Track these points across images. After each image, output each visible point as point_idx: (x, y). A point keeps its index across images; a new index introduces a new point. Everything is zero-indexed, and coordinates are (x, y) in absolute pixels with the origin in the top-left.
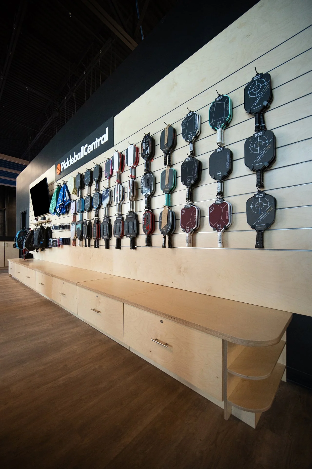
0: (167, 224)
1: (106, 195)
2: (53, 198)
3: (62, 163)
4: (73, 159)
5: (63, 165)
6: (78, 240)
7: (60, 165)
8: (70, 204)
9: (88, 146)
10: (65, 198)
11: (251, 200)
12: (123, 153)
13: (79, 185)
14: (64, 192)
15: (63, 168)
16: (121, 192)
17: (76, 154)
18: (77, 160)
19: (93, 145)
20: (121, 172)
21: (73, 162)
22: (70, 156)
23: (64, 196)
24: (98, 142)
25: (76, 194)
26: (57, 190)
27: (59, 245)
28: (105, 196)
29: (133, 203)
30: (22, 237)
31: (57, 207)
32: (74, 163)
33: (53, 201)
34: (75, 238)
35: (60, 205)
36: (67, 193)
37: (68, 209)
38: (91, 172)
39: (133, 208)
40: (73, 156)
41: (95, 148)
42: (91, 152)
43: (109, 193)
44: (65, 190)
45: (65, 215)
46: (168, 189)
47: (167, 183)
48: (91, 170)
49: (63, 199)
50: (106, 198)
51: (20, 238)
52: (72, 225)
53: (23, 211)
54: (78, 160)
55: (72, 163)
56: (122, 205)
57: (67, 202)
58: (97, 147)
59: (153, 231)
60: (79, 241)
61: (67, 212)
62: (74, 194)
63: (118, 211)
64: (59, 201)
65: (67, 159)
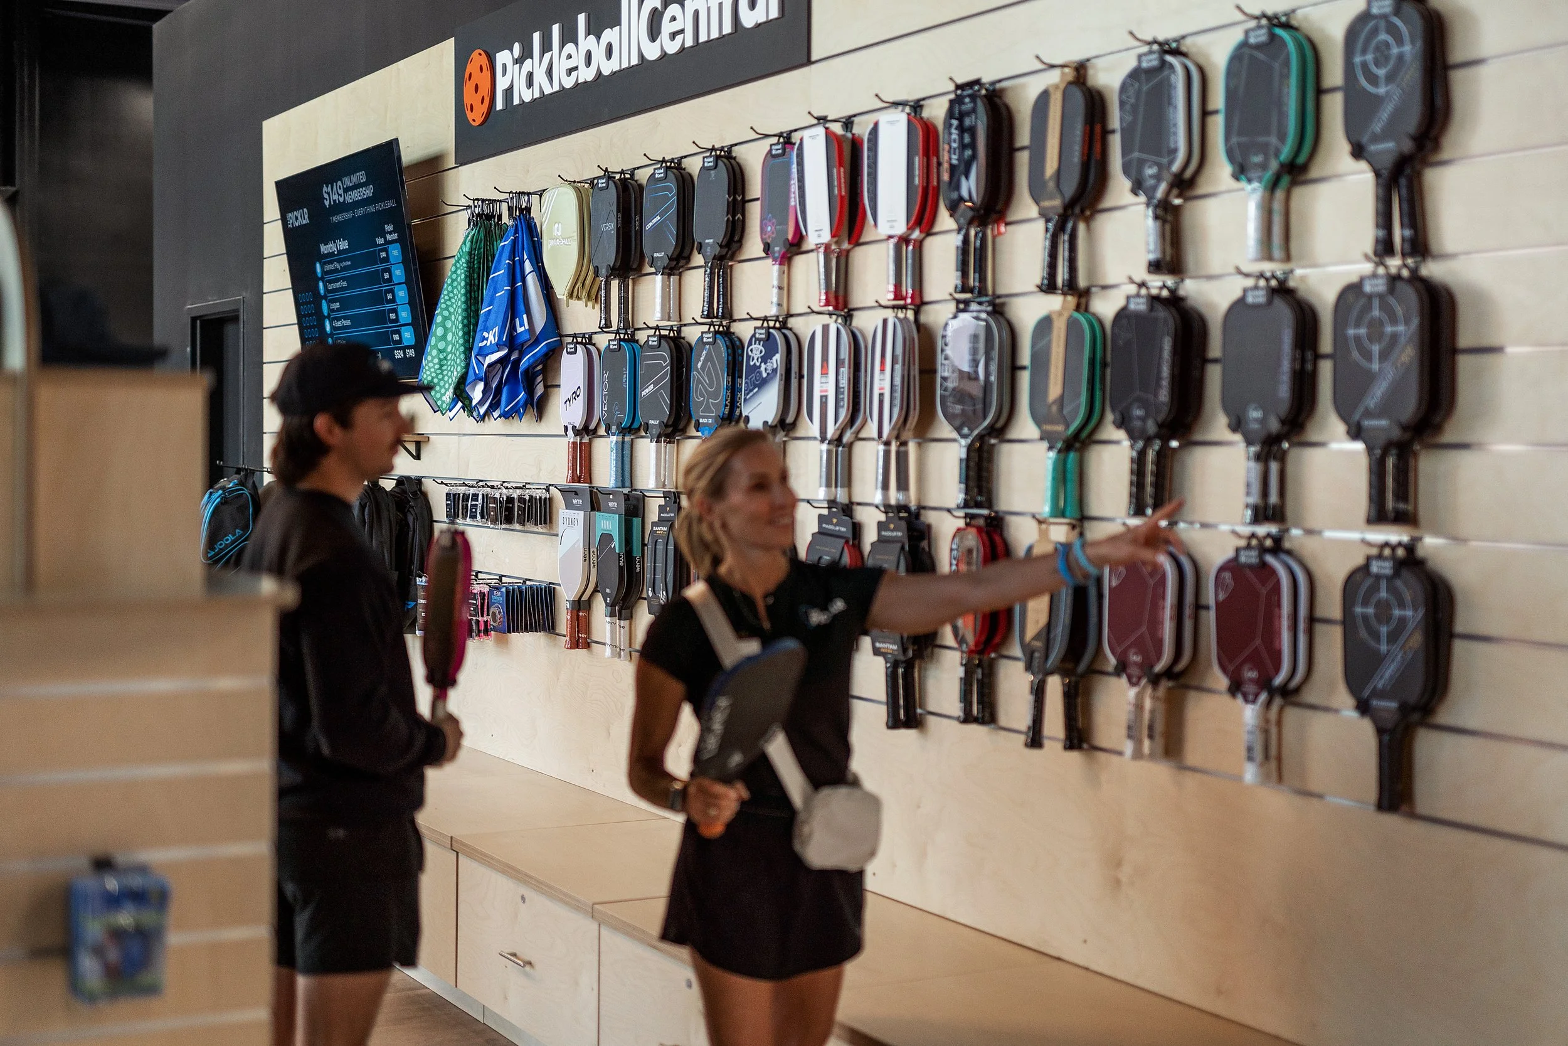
0: (1049, 623)
1: (763, 366)
2: (447, 309)
3: (503, 57)
4: (570, 56)
5: (504, 66)
6: (600, 607)
7: (484, 60)
8: (550, 360)
9: (666, 4)
10: (525, 316)
11: (1358, 577)
12: (859, 124)
13: (609, 254)
14: (515, 275)
15: (509, 92)
16: (845, 371)
17: (595, 30)
18: (599, 74)
19: (696, 14)
20: (846, 246)
21: (574, 74)
22: (556, 29)
23: (516, 303)
24: (721, 4)
25: (589, 297)
26: (470, 254)
27: (482, 628)
28: (760, 373)
29: (906, 453)
30: (230, 538)
31: (471, 377)
32: (577, 85)
33: (449, 324)
34: (585, 598)
35: (490, 365)
36: (531, 281)
37: (540, 390)
38: (685, 184)
39: (903, 485)
40: (569, 37)
41: (703, 38)
42: (683, 49)
43: (777, 357)
44: (522, 263)
45: (525, 425)
46: (1060, 428)
47: (1055, 390)
48: (686, 163)
49: (513, 327)
50: (762, 383)
51: (218, 547)
52: (569, 506)
53: (211, 303)
54: (606, 72)
55: (569, 83)
56: (850, 446)
57: (537, 342)
58: (715, 35)
59: (997, 640)
60: (608, 626)
61: (539, 407)
62: (578, 298)
63: (828, 485)
64: (485, 334)
65: (536, 36)
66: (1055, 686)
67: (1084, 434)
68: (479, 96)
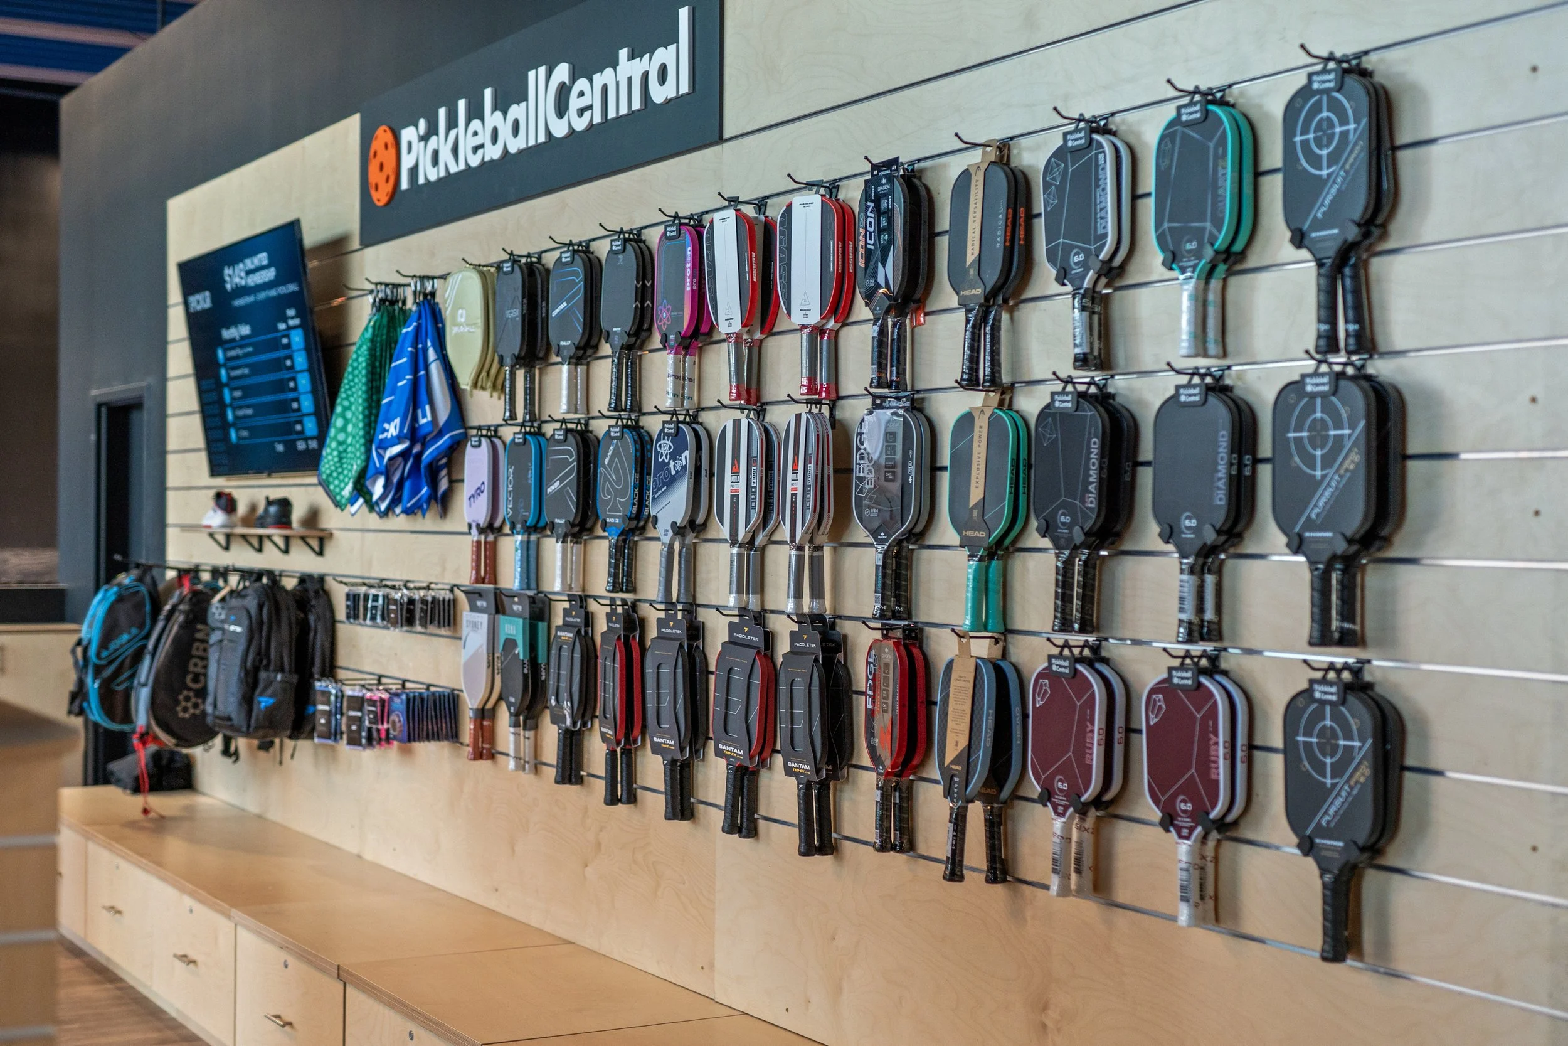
0: (969, 745)
1: (672, 463)
2: (347, 398)
3: (408, 134)
4: (475, 134)
5: (410, 144)
6: (504, 716)
7: (389, 137)
8: (455, 450)
9: (574, 78)
10: (427, 408)
11: (1301, 702)
12: (772, 206)
13: (513, 343)
14: (418, 363)
15: (414, 171)
16: (757, 470)
17: (501, 105)
18: (506, 151)
19: (605, 88)
20: (758, 335)
21: (480, 152)
22: (462, 104)
23: (418, 393)
24: (630, 79)
25: (494, 387)
26: (372, 340)
27: (383, 736)
28: (669, 470)
29: (821, 559)
30: (125, 637)
31: (371, 471)
32: (483, 163)
33: (349, 415)
34: (489, 706)
35: (391, 459)
36: (435, 369)
37: (444, 485)
38: (593, 270)
39: (817, 593)
40: (474, 112)
42: (591, 126)
43: (687, 453)
44: (425, 350)
45: (429, 521)
46: (982, 534)
47: (976, 494)
48: (594, 246)
49: (415, 419)
50: (671, 482)
51: (113, 646)
52: (474, 608)
53: (116, 390)
54: (513, 150)
55: (475, 161)
56: (763, 549)
57: (440, 434)
58: (623, 111)
59: (915, 762)
60: (512, 738)
61: (443, 502)
62: (483, 388)
63: (739, 592)
64: (386, 426)
65: (442, 112)
66: (976, 812)
67: (1007, 541)
68: (383, 176)
